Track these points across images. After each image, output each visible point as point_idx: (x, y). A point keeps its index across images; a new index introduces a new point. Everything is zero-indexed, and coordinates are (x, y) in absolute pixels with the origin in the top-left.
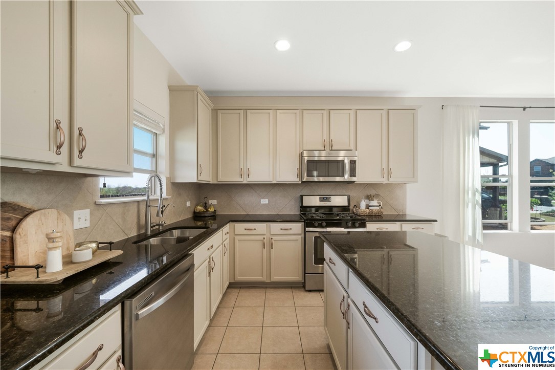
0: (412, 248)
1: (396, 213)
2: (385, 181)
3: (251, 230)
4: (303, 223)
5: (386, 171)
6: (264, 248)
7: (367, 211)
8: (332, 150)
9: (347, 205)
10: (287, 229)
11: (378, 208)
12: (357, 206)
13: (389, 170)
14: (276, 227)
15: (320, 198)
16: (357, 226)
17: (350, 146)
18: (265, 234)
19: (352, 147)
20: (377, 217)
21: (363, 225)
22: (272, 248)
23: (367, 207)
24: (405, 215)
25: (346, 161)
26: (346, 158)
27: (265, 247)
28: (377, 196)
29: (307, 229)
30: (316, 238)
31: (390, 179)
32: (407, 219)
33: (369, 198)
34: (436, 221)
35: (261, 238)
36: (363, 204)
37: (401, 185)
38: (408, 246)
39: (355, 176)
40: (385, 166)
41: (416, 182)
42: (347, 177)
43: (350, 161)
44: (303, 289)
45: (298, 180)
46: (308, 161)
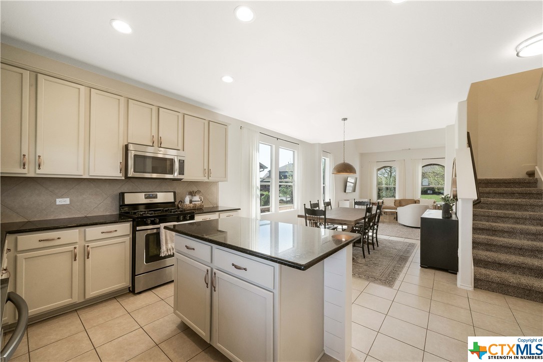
0: (223, 232)
1: (212, 206)
2: (205, 179)
3: (53, 240)
4: (132, 223)
5: (207, 170)
6: (75, 260)
7: (192, 205)
8: (161, 147)
9: (173, 201)
10: (111, 232)
11: (200, 202)
12: (182, 202)
13: (209, 170)
14: (93, 232)
15: (145, 195)
16: (188, 219)
17: (178, 146)
18: (76, 243)
19: (180, 147)
20: (201, 210)
21: (192, 218)
22: (88, 258)
23: (191, 202)
24: (217, 207)
25: (176, 160)
26: (176, 157)
27: (77, 258)
28: (198, 192)
29: (138, 228)
30: (148, 236)
31: (210, 178)
32: (219, 209)
33: (192, 194)
34: (240, 209)
35: (71, 248)
36: (187, 199)
37: (215, 183)
38: (220, 231)
39: (183, 174)
40: (206, 167)
41: (226, 181)
42: (176, 175)
43: (179, 160)
44: (131, 294)
45: (121, 175)
46: (135, 156)
